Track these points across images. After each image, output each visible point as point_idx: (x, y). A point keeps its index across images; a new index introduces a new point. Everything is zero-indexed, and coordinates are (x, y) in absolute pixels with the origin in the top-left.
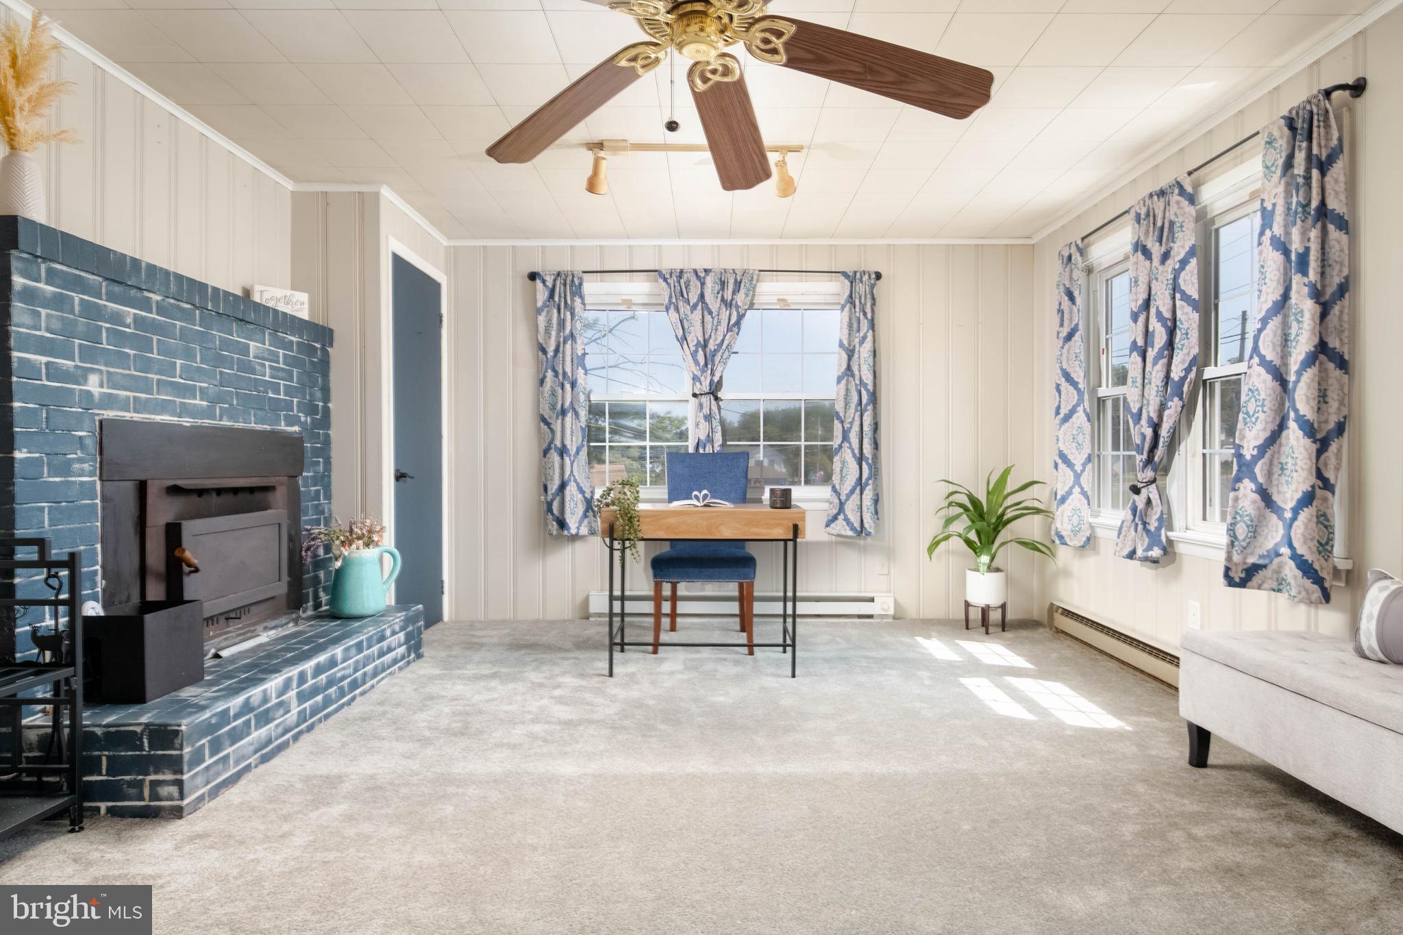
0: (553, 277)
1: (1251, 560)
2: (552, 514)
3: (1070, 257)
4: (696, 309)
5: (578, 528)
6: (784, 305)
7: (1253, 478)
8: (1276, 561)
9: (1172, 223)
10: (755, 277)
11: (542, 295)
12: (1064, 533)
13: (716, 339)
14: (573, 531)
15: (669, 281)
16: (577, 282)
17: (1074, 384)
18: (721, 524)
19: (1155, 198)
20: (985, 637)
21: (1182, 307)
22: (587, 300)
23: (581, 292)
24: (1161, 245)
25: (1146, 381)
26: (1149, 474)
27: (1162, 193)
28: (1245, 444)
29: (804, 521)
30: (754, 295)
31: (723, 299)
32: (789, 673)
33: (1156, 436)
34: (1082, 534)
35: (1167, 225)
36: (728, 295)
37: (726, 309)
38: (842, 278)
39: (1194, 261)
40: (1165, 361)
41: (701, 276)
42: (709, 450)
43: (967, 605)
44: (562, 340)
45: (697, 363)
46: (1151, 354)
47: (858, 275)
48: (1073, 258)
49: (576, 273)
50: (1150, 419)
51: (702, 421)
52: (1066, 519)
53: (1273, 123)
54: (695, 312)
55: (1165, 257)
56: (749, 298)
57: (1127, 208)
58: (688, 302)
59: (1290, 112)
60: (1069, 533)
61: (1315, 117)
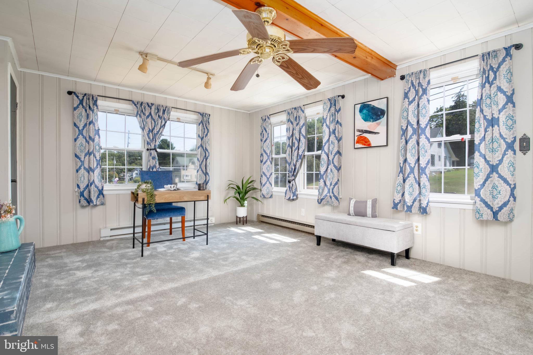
0: (82, 96)
1: (322, 197)
2: (83, 196)
3: (265, 119)
4: (148, 118)
5: (96, 202)
6: (179, 120)
7: (323, 179)
8: (327, 197)
9: (299, 117)
10: (170, 109)
11: (77, 102)
12: (264, 194)
13: (157, 130)
14: (95, 203)
15: (137, 105)
16: (95, 99)
17: (266, 154)
18: (184, 196)
19: (294, 109)
20: (243, 226)
21: (302, 137)
22: (99, 107)
23: (96, 104)
24: (296, 121)
25: (292, 155)
26: (293, 178)
27: (295, 108)
28: (321, 171)
29: (210, 194)
30: (170, 115)
31: (159, 116)
32: (206, 244)
33: (295, 169)
34: (269, 194)
35: (297, 117)
36: (161, 114)
37: (160, 120)
38: (199, 115)
39: (304, 127)
40: (297, 150)
41: (150, 106)
42: (154, 170)
43: (237, 217)
44: (88, 123)
45: (149, 138)
46: (294, 148)
47: (204, 114)
48: (266, 120)
49: (94, 96)
50: (294, 164)
51: (151, 159)
52: (265, 191)
53: (326, 99)
54: (148, 119)
55: (297, 124)
56: (168, 116)
57: (285, 110)
58: (144, 114)
59: (330, 98)
60: (266, 194)
61: (336, 101)
